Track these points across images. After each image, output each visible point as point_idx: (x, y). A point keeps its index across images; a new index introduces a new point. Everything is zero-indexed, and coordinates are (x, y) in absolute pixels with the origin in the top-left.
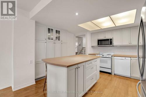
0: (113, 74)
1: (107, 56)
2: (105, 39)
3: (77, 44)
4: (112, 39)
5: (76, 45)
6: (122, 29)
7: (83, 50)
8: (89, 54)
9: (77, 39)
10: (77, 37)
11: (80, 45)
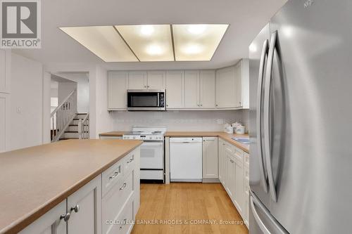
0: (167, 182)
1: (154, 138)
2: (148, 91)
3: (55, 102)
4: (163, 93)
5: (50, 107)
6: (185, 70)
7: (80, 123)
8: (100, 135)
9: (56, 85)
10: (54, 78)
11: (65, 106)
